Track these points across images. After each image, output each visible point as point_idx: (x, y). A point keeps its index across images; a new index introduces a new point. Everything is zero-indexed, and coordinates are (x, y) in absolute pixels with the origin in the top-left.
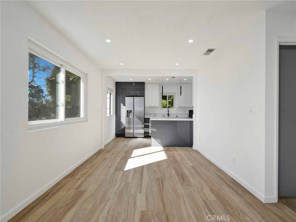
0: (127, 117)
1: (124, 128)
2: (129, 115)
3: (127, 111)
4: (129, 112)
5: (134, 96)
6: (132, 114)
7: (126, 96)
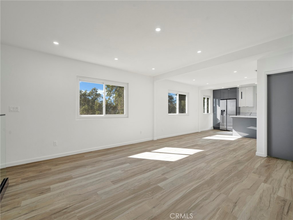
0: (222, 115)
1: (219, 123)
2: (223, 114)
3: (222, 110)
4: (222, 112)
5: (227, 99)
6: (226, 113)
7: (221, 100)
